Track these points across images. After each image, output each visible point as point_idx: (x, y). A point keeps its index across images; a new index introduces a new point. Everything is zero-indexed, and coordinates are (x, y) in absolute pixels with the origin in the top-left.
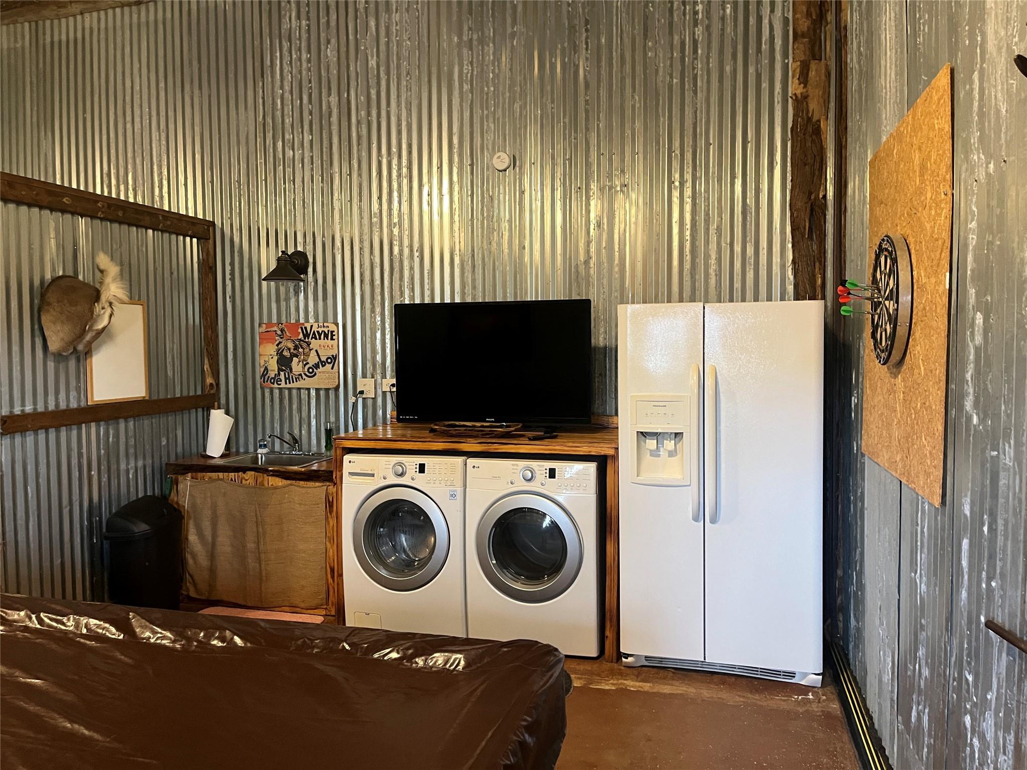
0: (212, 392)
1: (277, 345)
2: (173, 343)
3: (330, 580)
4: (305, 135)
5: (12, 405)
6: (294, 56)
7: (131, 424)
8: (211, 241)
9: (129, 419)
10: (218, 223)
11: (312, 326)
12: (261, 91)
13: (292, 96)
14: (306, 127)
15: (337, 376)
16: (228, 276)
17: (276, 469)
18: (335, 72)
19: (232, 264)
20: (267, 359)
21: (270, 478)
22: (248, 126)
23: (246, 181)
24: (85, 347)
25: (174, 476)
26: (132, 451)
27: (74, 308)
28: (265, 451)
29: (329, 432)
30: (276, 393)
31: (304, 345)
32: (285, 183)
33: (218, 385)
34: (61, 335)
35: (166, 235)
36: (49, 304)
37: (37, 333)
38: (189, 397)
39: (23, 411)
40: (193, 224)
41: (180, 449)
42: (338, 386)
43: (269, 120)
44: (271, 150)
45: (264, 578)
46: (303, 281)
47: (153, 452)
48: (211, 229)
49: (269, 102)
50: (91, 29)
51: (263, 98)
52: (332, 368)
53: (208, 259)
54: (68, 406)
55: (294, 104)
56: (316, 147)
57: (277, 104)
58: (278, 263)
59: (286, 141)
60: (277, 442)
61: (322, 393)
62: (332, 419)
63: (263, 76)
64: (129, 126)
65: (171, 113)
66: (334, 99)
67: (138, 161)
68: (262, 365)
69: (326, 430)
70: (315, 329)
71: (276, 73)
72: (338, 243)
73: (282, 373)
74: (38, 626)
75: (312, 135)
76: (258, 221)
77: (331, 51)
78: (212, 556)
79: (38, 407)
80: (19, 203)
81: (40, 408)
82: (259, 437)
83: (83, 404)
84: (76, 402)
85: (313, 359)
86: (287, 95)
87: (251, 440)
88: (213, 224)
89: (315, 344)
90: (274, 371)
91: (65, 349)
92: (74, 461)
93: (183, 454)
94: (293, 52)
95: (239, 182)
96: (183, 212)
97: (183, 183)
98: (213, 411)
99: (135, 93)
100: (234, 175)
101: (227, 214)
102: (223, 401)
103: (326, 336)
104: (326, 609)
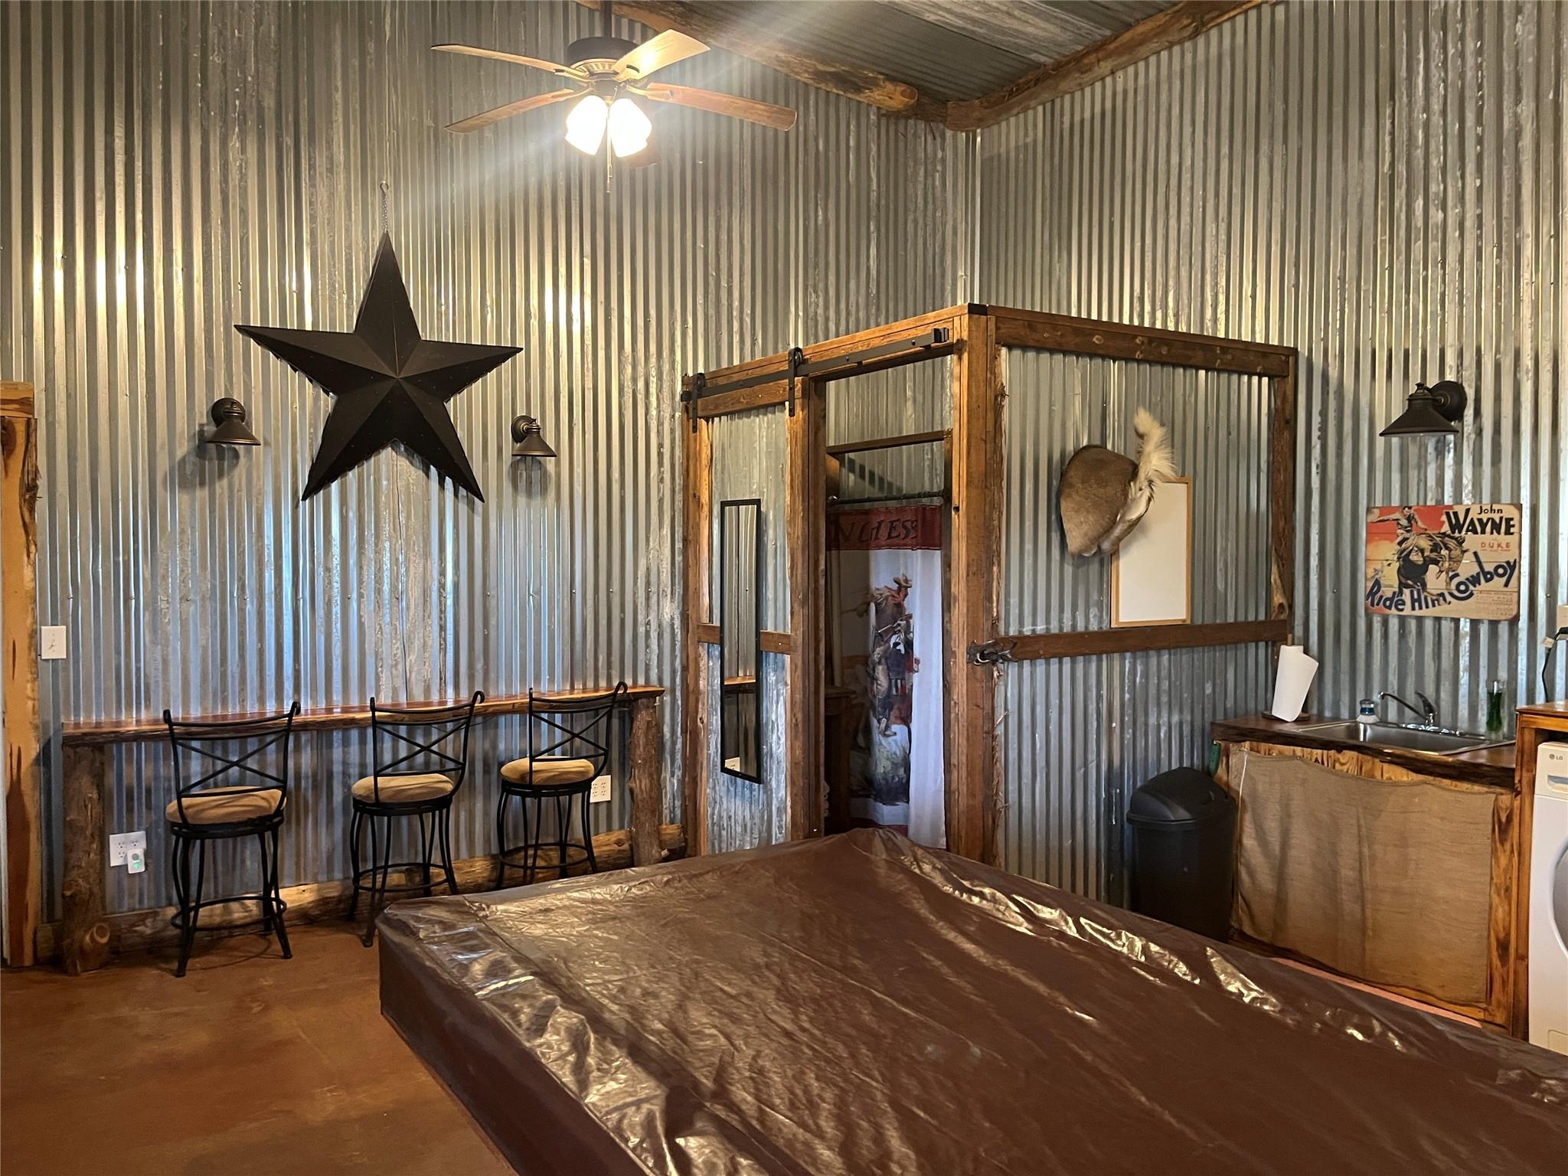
0: (1282, 617)
1: (1400, 544)
2: (1227, 540)
3: (1496, 962)
4: (1469, 179)
5: (1021, 623)
6: (1451, 51)
7: (1165, 658)
8: (1290, 379)
9: (1163, 652)
10: (1303, 350)
11: (1468, 511)
12: (1388, 123)
13: (1445, 121)
14: (1470, 167)
15: (1515, 599)
16: (1315, 434)
17: (1398, 752)
18: (1531, 60)
19: (1324, 414)
20: (1379, 567)
21: (1386, 766)
22: (1362, 185)
23: (1355, 275)
24: (1113, 545)
25: (1223, 744)
26: (1164, 699)
27: (1102, 490)
28: (1372, 719)
29: (1495, 701)
30: (1394, 624)
31: (1452, 544)
32: (1426, 268)
33: (1291, 606)
34: (1085, 527)
35: (1224, 376)
36: (1071, 486)
37: (1054, 526)
38: (1247, 624)
39: (1034, 631)
40: (1265, 355)
41: (1230, 704)
42: (1517, 618)
43: (1401, 168)
44: (1403, 217)
45: (1370, 933)
46: (1454, 431)
47: (1192, 702)
48: (1291, 359)
49: (1402, 136)
50: (1125, 92)
51: (1392, 133)
52: (1506, 585)
53: (1283, 410)
54: (1086, 627)
55: (1449, 131)
56: (1489, 196)
57: (1417, 138)
58: (1410, 405)
59: (1431, 196)
60: (1393, 706)
61: (1484, 629)
62: (1503, 674)
63: (1392, 98)
64: (1173, 222)
65: (1237, 191)
66: (1526, 108)
67: (1184, 273)
68: (1369, 576)
69: (1490, 694)
70: (1474, 514)
71: (1416, 87)
72: (1527, 361)
73: (1407, 592)
74: (1077, 935)
75: (1481, 178)
76: (1373, 339)
77: (1524, 25)
78: (1280, 875)
79: (1052, 627)
80: (1039, 349)
81: (1054, 629)
82: (1360, 697)
83: (1105, 626)
84: (1096, 623)
85: (1467, 568)
86: (1437, 120)
87: (1345, 699)
88: (1294, 351)
89: (1471, 541)
90: (1392, 586)
91: (1087, 549)
92: (1092, 707)
93: (1235, 711)
94: (1450, 46)
95: (1343, 279)
96: (1246, 337)
97: (1250, 293)
98: (1283, 647)
99: (1184, 172)
100: (1335, 267)
101: (1318, 334)
102: (1299, 631)
103: (1496, 527)
104: (1485, 1010)
